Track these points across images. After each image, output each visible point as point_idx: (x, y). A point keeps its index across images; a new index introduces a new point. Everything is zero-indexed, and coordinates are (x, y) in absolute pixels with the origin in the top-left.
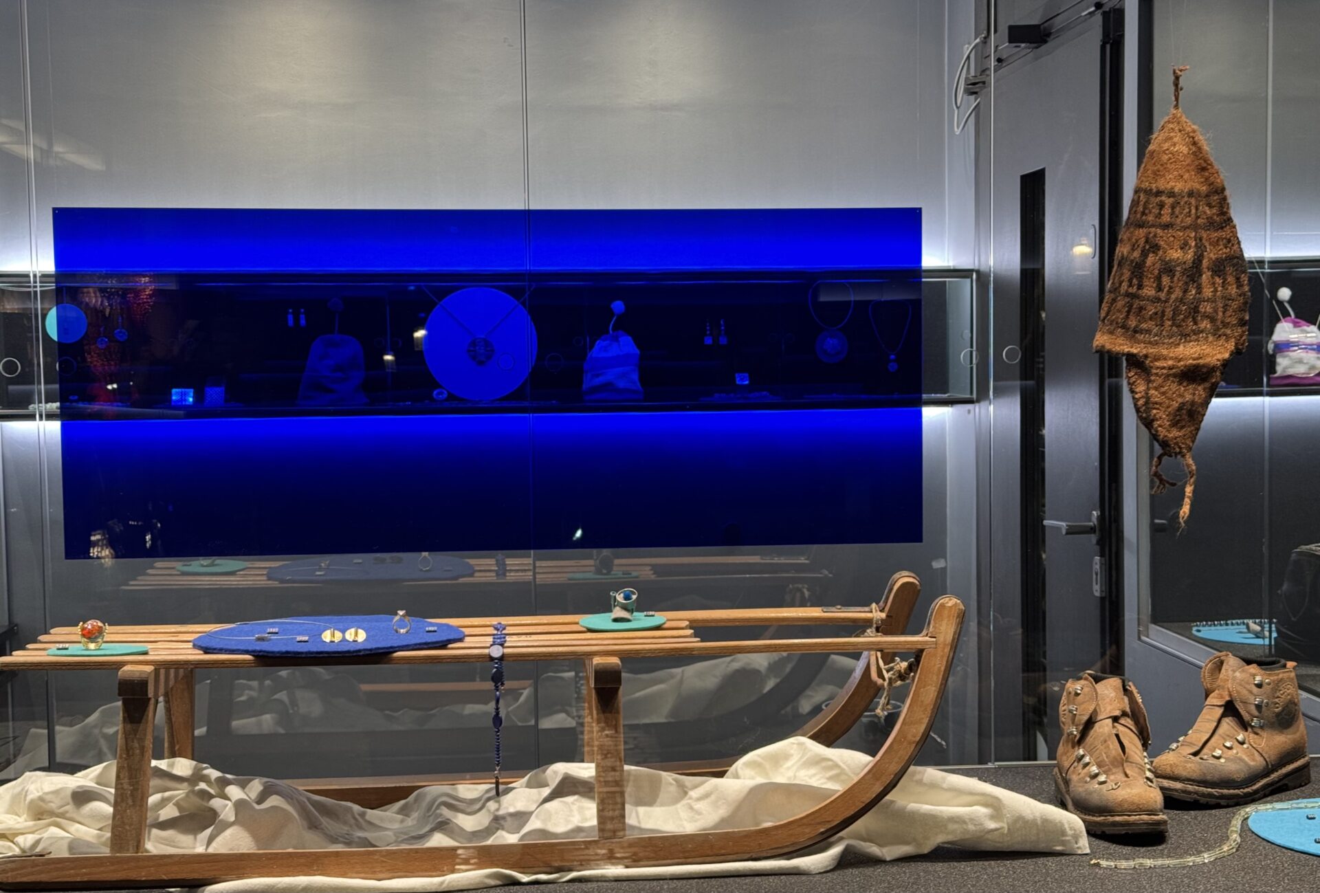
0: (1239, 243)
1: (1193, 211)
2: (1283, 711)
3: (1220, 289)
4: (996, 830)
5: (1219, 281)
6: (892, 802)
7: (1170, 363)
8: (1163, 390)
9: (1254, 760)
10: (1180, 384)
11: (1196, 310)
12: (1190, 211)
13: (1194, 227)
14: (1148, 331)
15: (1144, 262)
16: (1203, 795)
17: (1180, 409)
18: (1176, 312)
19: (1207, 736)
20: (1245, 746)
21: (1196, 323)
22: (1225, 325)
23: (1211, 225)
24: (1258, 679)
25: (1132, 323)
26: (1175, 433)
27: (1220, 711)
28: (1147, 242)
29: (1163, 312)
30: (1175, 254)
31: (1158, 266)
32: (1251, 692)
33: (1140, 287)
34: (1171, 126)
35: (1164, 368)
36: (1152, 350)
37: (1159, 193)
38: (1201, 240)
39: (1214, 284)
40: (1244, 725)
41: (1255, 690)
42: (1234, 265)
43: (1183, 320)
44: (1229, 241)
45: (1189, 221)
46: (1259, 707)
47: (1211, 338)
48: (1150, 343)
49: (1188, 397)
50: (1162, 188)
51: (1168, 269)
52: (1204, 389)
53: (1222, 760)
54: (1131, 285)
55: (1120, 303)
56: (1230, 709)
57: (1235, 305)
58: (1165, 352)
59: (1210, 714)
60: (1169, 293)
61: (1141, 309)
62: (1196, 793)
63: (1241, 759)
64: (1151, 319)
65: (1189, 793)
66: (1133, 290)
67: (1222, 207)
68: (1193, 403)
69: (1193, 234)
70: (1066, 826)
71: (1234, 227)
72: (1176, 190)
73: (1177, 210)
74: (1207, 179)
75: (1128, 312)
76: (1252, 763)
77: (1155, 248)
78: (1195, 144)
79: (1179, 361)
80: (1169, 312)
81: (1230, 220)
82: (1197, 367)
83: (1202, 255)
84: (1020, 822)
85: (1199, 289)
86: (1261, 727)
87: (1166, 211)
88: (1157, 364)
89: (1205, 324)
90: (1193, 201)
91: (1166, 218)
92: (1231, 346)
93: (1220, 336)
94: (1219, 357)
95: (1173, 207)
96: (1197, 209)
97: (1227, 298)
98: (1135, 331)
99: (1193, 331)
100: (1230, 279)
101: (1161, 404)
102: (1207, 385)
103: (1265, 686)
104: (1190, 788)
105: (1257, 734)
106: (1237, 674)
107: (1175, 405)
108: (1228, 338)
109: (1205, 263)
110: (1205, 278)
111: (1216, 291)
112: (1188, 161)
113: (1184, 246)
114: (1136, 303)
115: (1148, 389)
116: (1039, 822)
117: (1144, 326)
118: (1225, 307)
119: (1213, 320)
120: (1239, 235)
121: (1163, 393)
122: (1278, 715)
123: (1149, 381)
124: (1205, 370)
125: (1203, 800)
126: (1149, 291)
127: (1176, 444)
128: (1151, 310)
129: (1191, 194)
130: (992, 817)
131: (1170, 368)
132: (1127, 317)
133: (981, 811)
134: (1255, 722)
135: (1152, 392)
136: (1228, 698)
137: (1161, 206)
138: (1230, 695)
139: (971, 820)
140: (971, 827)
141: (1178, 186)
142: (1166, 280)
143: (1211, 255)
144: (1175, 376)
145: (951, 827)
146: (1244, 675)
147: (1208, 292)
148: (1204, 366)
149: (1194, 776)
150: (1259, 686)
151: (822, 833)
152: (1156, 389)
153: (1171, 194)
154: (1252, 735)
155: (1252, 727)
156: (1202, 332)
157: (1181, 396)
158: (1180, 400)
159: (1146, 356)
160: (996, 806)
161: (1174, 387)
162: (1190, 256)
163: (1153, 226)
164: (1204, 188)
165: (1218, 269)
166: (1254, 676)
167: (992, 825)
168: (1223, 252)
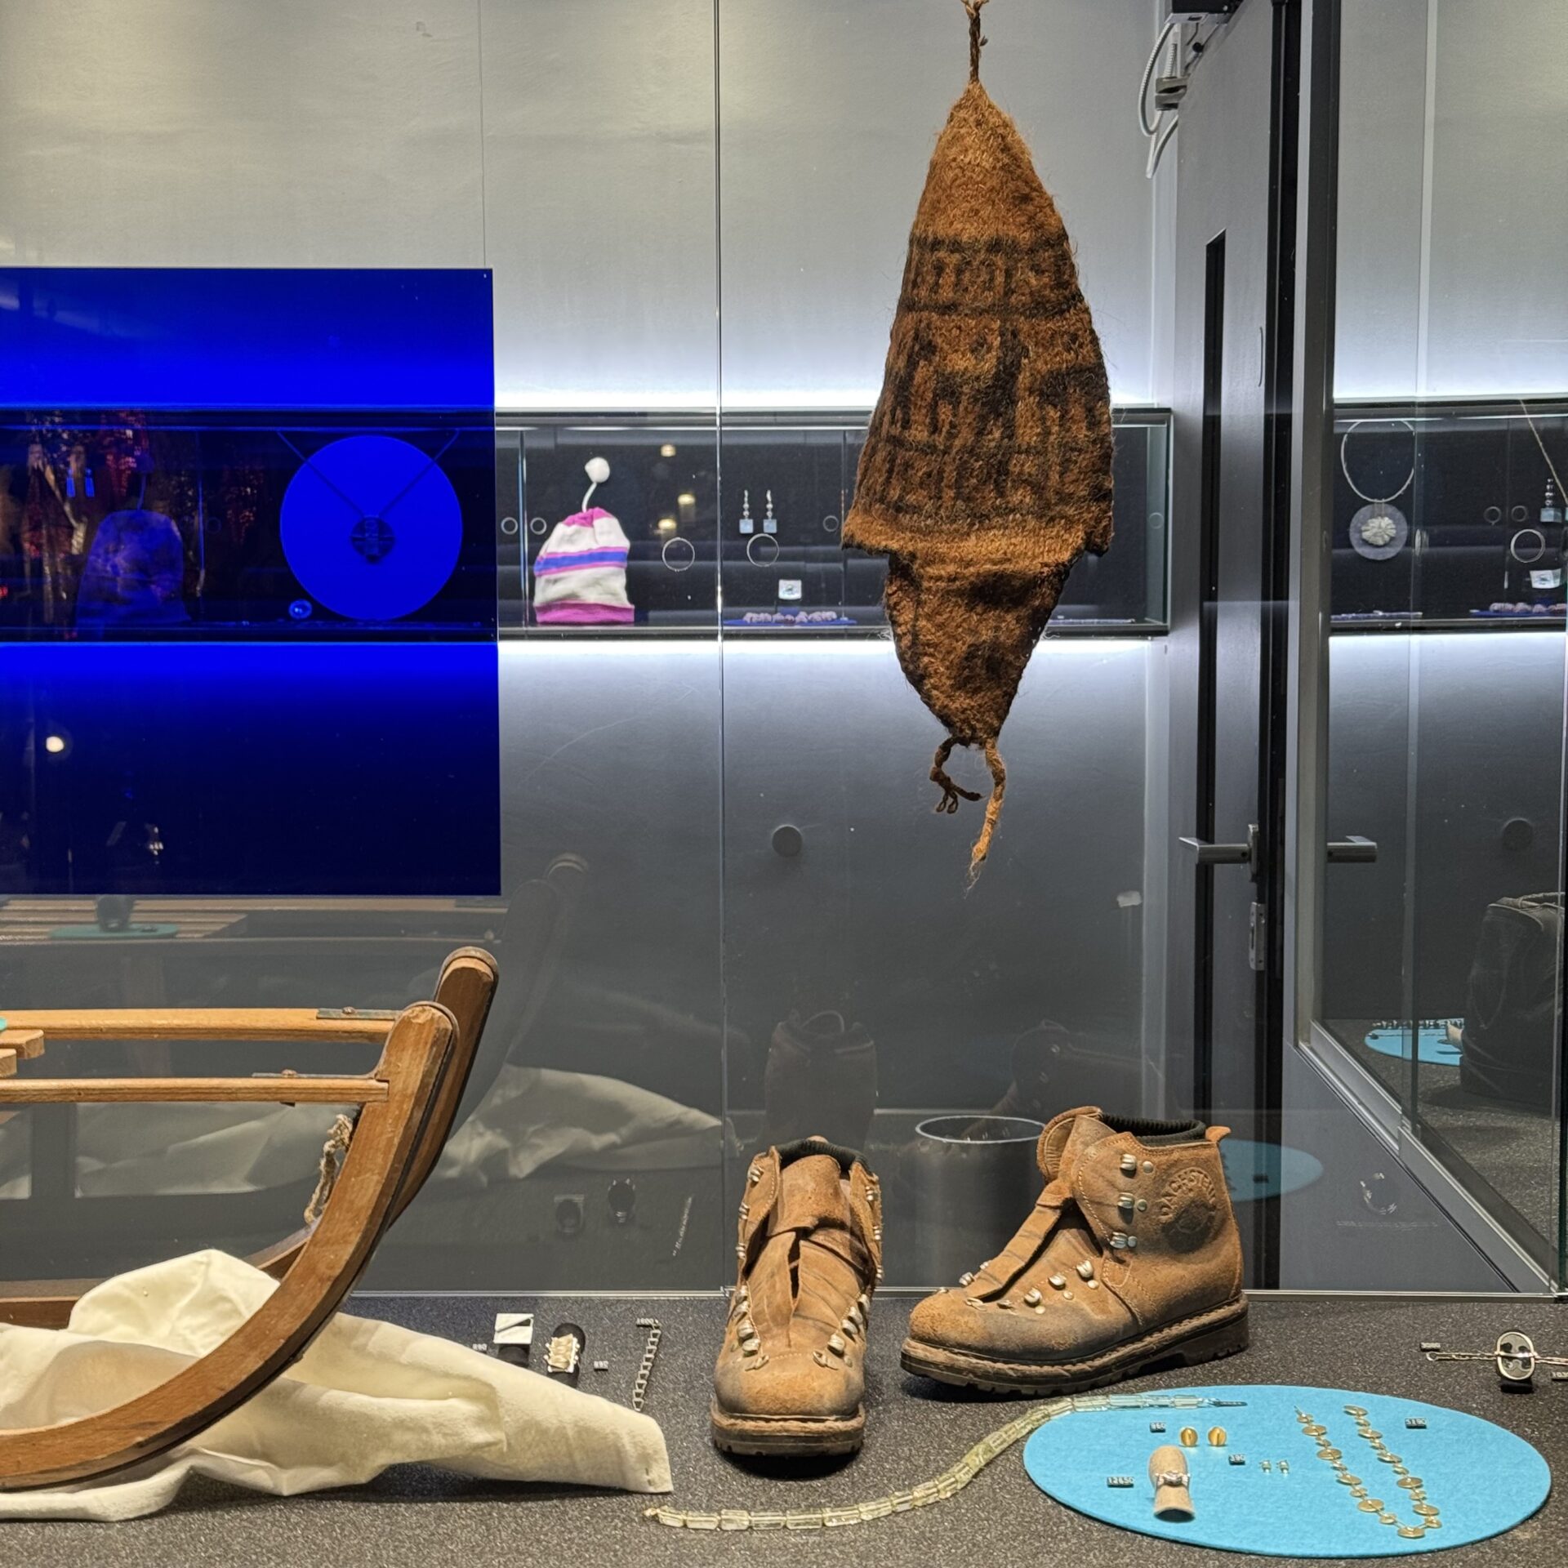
0: (1095, 341)
1: (1000, 279)
2: (1178, 1218)
3: (1055, 429)
4: (489, 1445)
5: (1054, 414)
6: (297, 1386)
7: (951, 569)
8: (939, 619)
9: (1103, 1311)
10: (970, 608)
11: (1002, 469)
12: (992, 280)
13: (1002, 309)
14: (916, 509)
15: (912, 378)
16: (986, 1375)
17: (970, 656)
18: (963, 471)
19: (1022, 1264)
20: (1092, 1284)
21: (1001, 494)
22: (1065, 498)
23: (1039, 307)
24: (1129, 1159)
25: (894, 494)
26: (961, 701)
27: (1052, 1217)
28: (916, 338)
29: (941, 472)
30: (961, 362)
31: (932, 384)
32: (1112, 1184)
33: (906, 424)
34: (962, 114)
35: (939, 578)
36: (921, 545)
37: (936, 244)
38: (1015, 334)
39: (1043, 419)
40: (1098, 1246)
41: (1122, 1180)
42: (1083, 385)
43: (976, 489)
44: (1074, 338)
45: (989, 297)
46: (1126, 1213)
47: (1032, 523)
48: (919, 530)
49: (986, 635)
50: (941, 234)
51: (948, 390)
52: (1018, 620)
53: (1040, 1310)
54: (893, 422)
55: (879, 457)
56: (1071, 1215)
57: (1083, 460)
58: (943, 548)
59: (1039, 1222)
60: (951, 436)
61: (907, 466)
62: (972, 1371)
63: (1076, 1310)
64: (921, 484)
65: (959, 1370)
66: (896, 430)
67: (1059, 272)
68: (995, 645)
69: (996, 325)
70: (626, 1441)
71: (1086, 311)
72: (965, 238)
73: (966, 277)
74: (1031, 218)
75: (890, 471)
76: (1098, 1318)
77: (930, 349)
78: (1006, 149)
79: (969, 564)
80: (950, 473)
81: (1077, 297)
82: (1000, 577)
83: (1017, 365)
84: (532, 1429)
85: (1010, 431)
86: (1131, 1250)
87: (948, 278)
88: (932, 571)
89: (1020, 496)
90: (999, 260)
91: (946, 294)
92: (1076, 538)
93: (1052, 519)
94: (1050, 558)
95: (959, 272)
96: (1008, 274)
97: (1069, 448)
98: (898, 509)
99: (996, 508)
100: (1076, 411)
101: (935, 646)
102: (1024, 612)
103: (1141, 1174)
104: (962, 1360)
105: (1121, 1261)
106: (1091, 1150)
107: (961, 648)
108: (1070, 523)
109: (1024, 379)
110: (1024, 408)
111: (1047, 433)
112: (994, 182)
113: (979, 347)
114: (903, 455)
115: (916, 619)
116: (570, 1433)
117: (911, 498)
118: (1065, 464)
119: (1038, 489)
120: (1096, 327)
121: (940, 626)
122: (1166, 1228)
123: (919, 603)
124: (1017, 583)
125: (985, 1385)
126: (919, 434)
127: (966, 721)
128: (921, 468)
129: (995, 246)
130: (481, 1421)
131: (952, 579)
132: (888, 481)
133: (461, 1408)
134: (1117, 1240)
135: (922, 623)
136: (1068, 1195)
137: (939, 269)
138: (1073, 1190)
139: (439, 1426)
140: (438, 1440)
141: (968, 231)
142: (945, 412)
143: (1037, 363)
144: (960, 593)
145: (399, 1437)
146: (1104, 1152)
147: (1028, 435)
148: (1013, 575)
149: (971, 1340)
150: (1130, 1173)
152: (929, 617)
153: (956, 246)
154: (1111, 1264)
155: (1112, 1249)
156: (1012, 511)
157: (973, 632)
158: (970, 640)
159: (913, 556)
160: (485, 1395)
161: (959, 614)
162: (989, 364)
163: (926, 307)
164: (1025, 237)
165: (1051, 391)
166: (1121, 1154)
167: (480, 1436)
168: (1066, 359)
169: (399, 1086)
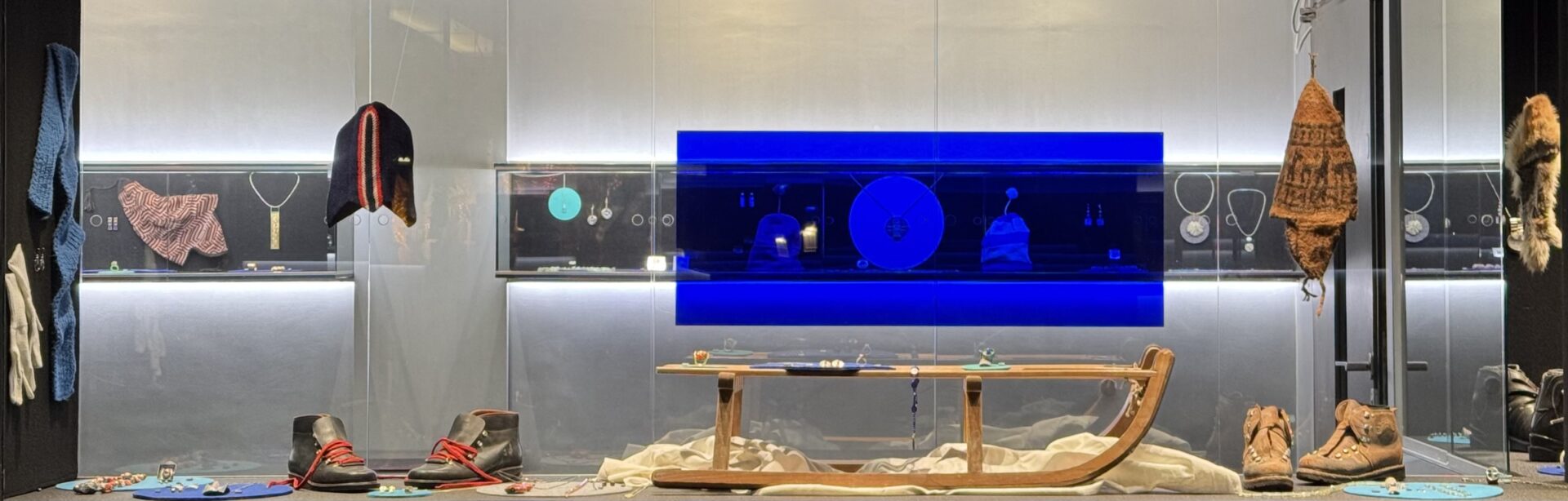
0: (1351, 155)
1: (1322, 136)
2: (1383, 433)
3: (1340, 181)
4: (1189, 478)
5: (1339, 177)
6: (1131, 462)
7: (1309, 224)
8: (1305, 239)
9: (1361, 460)
10: (1315, 236)
11: (1324, 193)
12: (1320, 136)
13: (1323, 145)
14: (1297, 205)
15: (1295, 165)
16: (1326, 477)
17: (1315, 250)
18: (1312, 194)
19: (1333, 446)
20: (1357, 452)
21: (1324, 200)
22: (1343, 202)
23: (1334, 144)
24: (1366, 414)
25: (1289, 201)
26: (1312, 265)
27: (1343, 432)
28: (1296, 153)
29: (1305, 194)
30: (1311, 161)
31: (1301, 168)
32: (1362, 421)
33: (1293, 179)
34: (1309, 87)
35: (1305, 227)
36: (1299, 217)
37: (1302, 126)
38: (1327, 152)
39: (1336, 179)
40: (1358, 441)
41: (1365, 420)
42: (1348, 168)
43: (1316, 199)
44: (1345, 154)
45: (1319, 142)
46: (1367, 430)
47: (1333, 210)
48: (1298, 212)
49: (1320, 244)
50: (1304, 123)
51: (1307, 169)
52: (1330, 239)
53: (1341, 459)
54: (1288, 178)
55: (1283, 190)
56: (1349, 431)
57: (1349, 191)
58: (1305, 217)
59: (1339, 432)
60: (1308, 183)
61: (1294, 192)
62: (1321, 476)
63: (1353, 459)
64: (1299, 198)
65: (1317, 475)
66: (1289, 181)
67: (1340, 134)
68: (1323, 248)
69: (1322, 150)
70: (1229, 479)
71: (1348, 146)
72: (1312, 124)
73: (1312, 136)
74: (1331, 118)
75: (1287, 194)
76: (1359, 462)
77: (1300, 157)
78: (1323, 98)
79: (1314, 222)
80: (1308, 195)
81: (1345, 142)
82: (1325, 227)
83: (1328, 161)
84: (1202, 473)
85: (1326, 182)
86: (1369, 443)
87: (1307, 135)
88: (1302, 224)
89: (1330, 202)
90: (1322, 130)
91: (1306, 141)
92: (1347, 215)
93: (1339, 209)
94: (1339, 221)
95: (1310, 134)
96: (1325, 134)
97: (1344, 187)
98: (1291, 205)
99: (1322, 206)
100: (1346, 176)
101: (1304, 248)
102: (1331, 237)
103: (1371, 418)
104: (1318, 472)
105: (1365, 446)
106: (1355, 411)
107: (1312, 249)
108: (1345, 210)
109: (1330, 166)
110: (1330, 174)
111: (1337, 182)
112: (1320, 107)
113: (1316, 156)
114: (1291, 189)
115: (1297, 239)
116: (1213, 474)
117: (1295, 202)
118: (1343, 192)
119: (1335, 199)
120: (1352, 150)
121: (1305, 242)
122: (1379, 436)
123: (1298, 235)
124: (1329, 228)
125: (1325, 480)
126: (1297, 182)
127: (1314, 271)
128: (1298, 193)
129: (1321, 126)
130: (1186, 471)
131: (1309, 227)
132: (1286, 197)
133: (1181, 467)
134: (1364, 439)
135: (1299, 241)
136: (1348, 425)
137: (1304, 133)
138: (1349, 422)
139: (1175, 471)
140: (1174, 476)
141: (1312, 122)
142: (1306, 176)
143: (1334, 161)
144: (1311, 231)
145: (1163, 475)
146: (1359, 412)
147: (1331, 183)
148: (1328, 226)
149: (1320, 466)
150: (1367, 418)
151: (1090, 475)
152: (1302, 239)
153: (1309, 127)
154: (1362, 447)
155: (1362, 442)
156: (1327, 206)
157: (1316, 243)
158: (1315, 246)
159: (1296, 220)
160: (1189, 466)
161: (1312, 237)
162: (1319, 162)
163: (1300, 144)
164: (1330, 124)
165: (1338, 170)
166: (1364, 412)
167: (1186, 475)
168: (1341, 160)
169: (1160, 371)
